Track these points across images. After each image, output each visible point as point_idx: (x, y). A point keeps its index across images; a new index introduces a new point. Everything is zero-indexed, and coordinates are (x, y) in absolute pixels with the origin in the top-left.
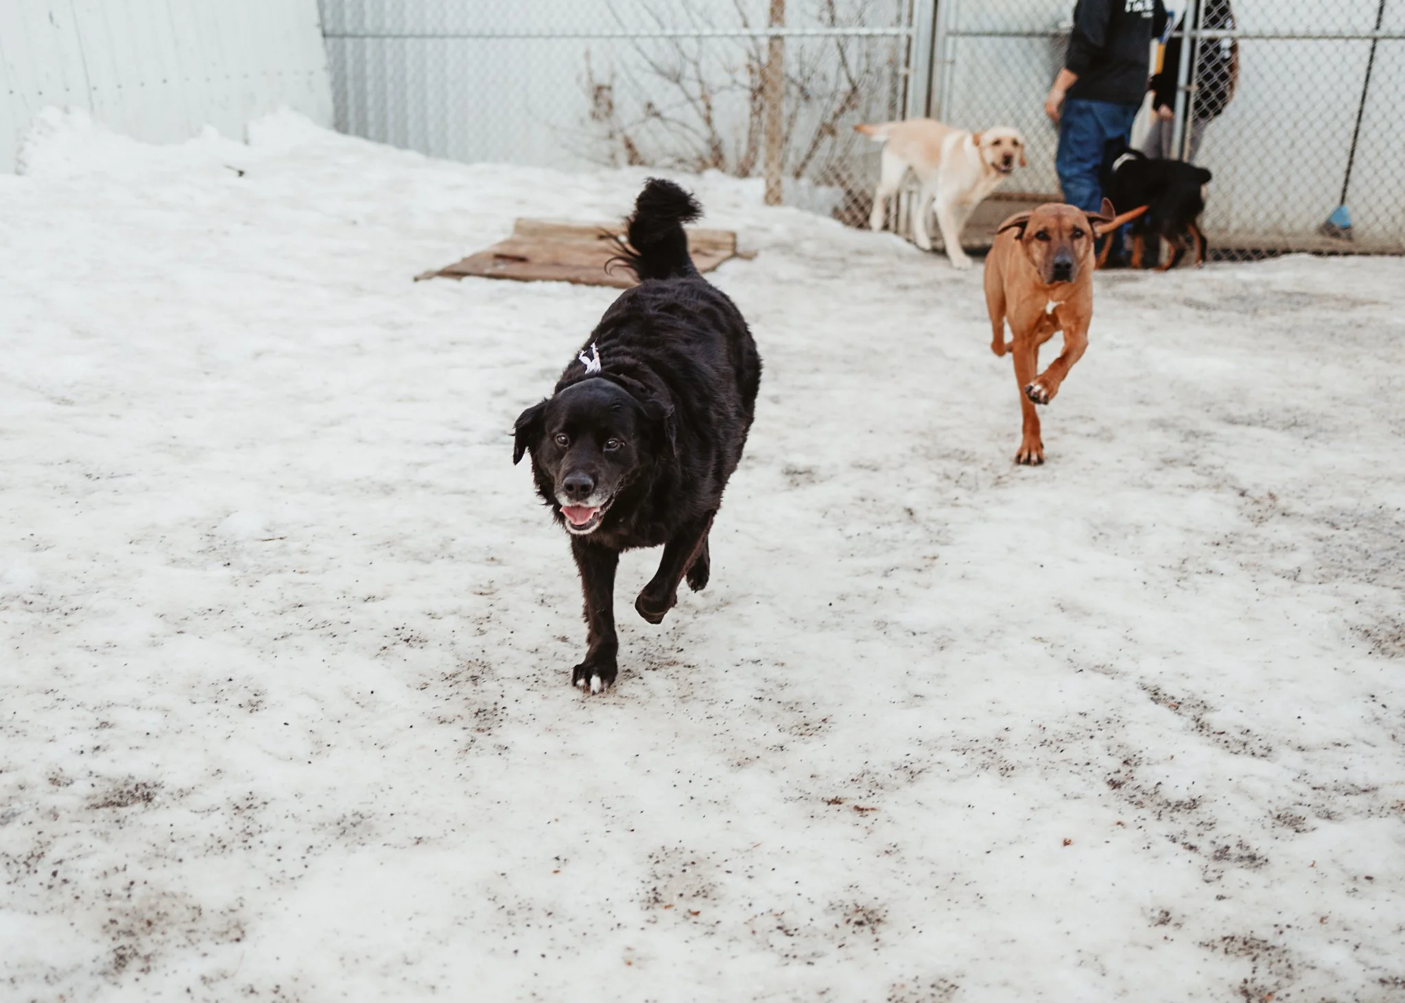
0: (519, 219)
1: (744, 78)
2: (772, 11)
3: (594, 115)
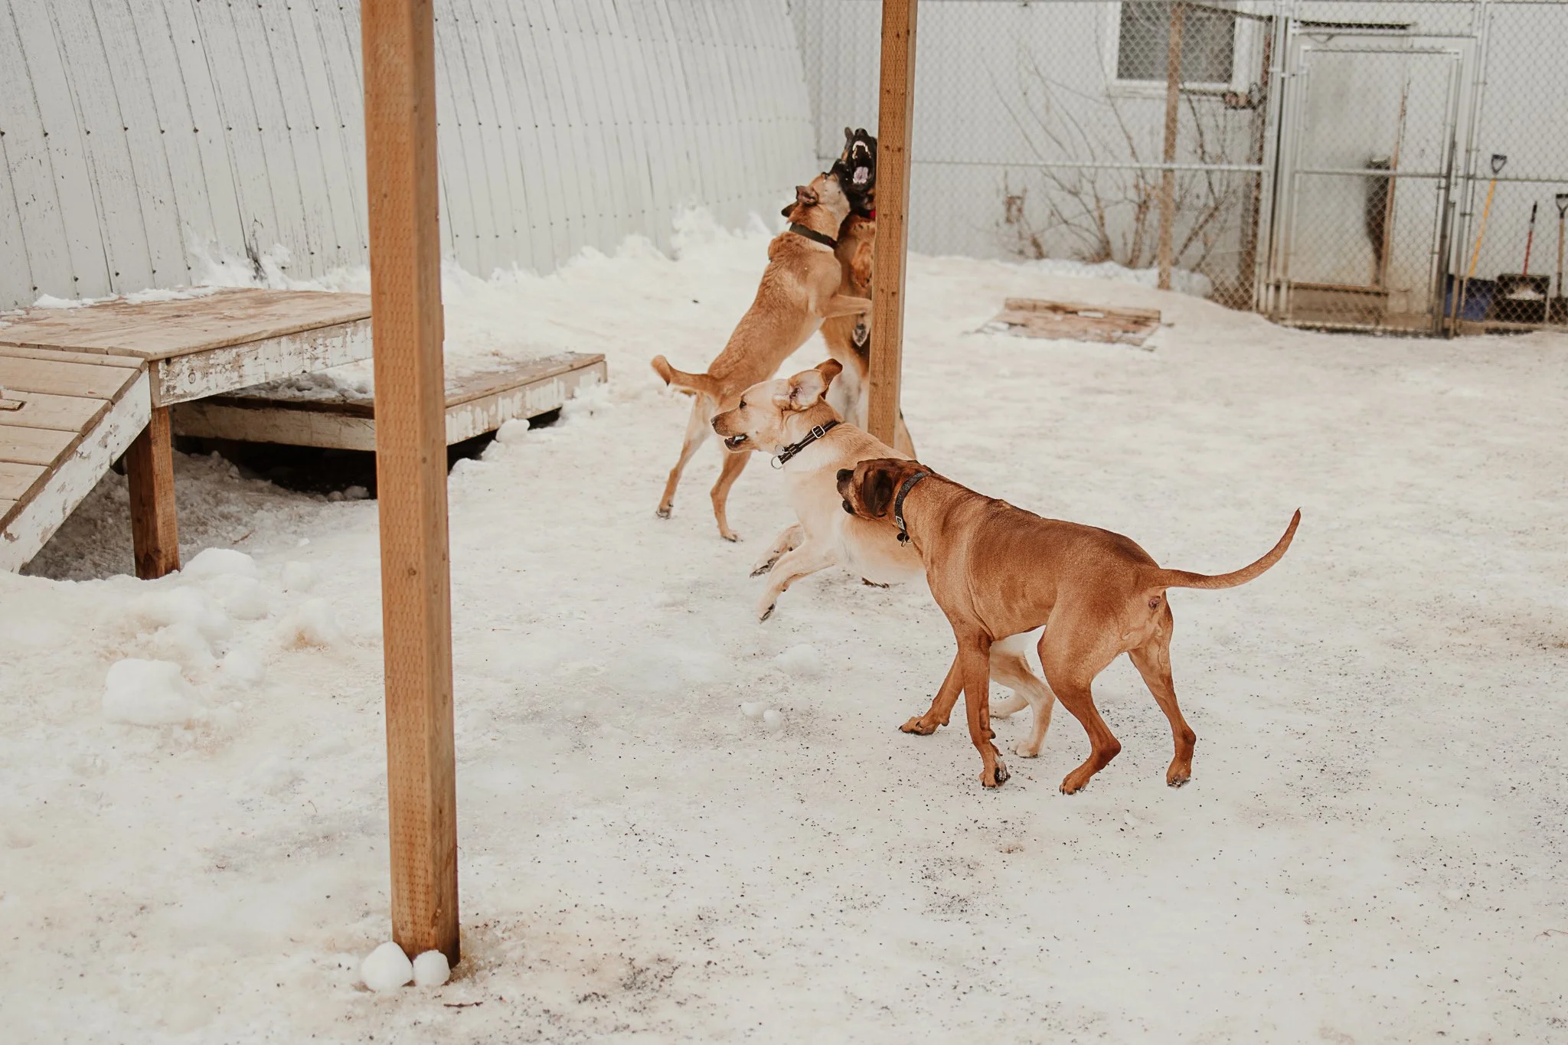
0: (1008, 299)
1: (1132, 194)
2: (1166, 152)
3: (1008, 220)
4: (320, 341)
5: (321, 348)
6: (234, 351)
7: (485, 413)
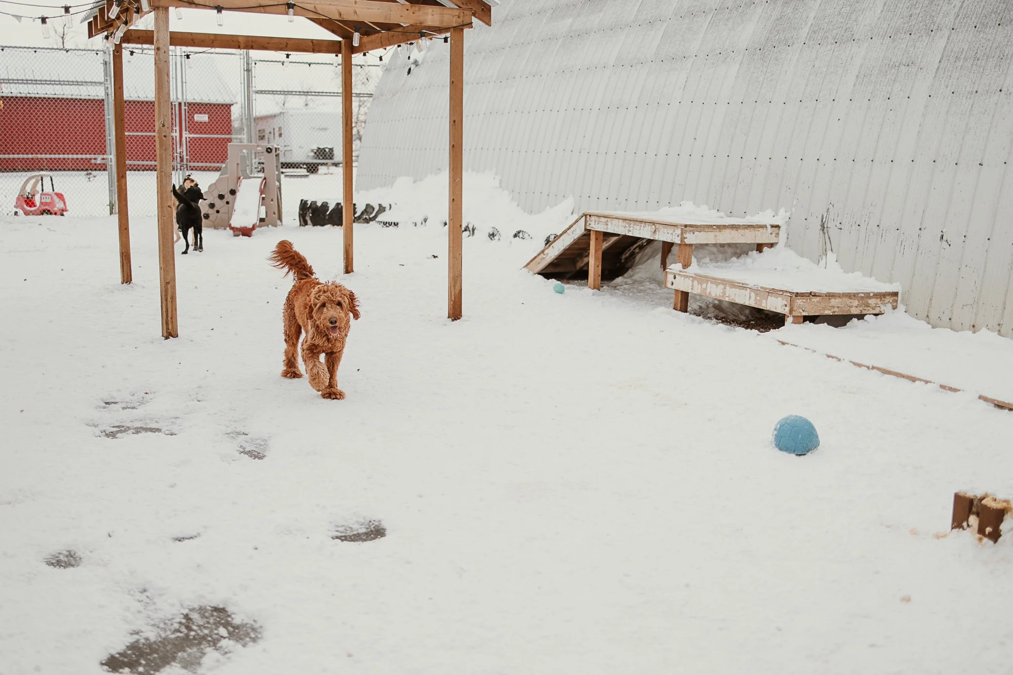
4: (632, 225)
5: (632, 228)
6: (606, 219)
7: (699, 285)
